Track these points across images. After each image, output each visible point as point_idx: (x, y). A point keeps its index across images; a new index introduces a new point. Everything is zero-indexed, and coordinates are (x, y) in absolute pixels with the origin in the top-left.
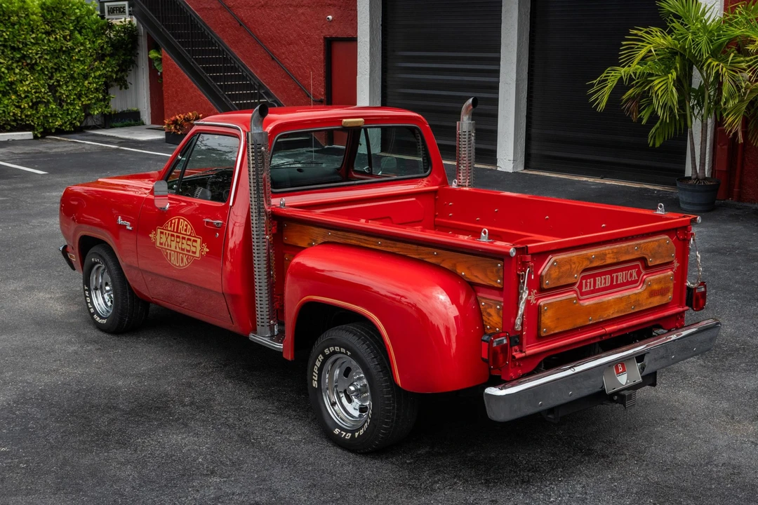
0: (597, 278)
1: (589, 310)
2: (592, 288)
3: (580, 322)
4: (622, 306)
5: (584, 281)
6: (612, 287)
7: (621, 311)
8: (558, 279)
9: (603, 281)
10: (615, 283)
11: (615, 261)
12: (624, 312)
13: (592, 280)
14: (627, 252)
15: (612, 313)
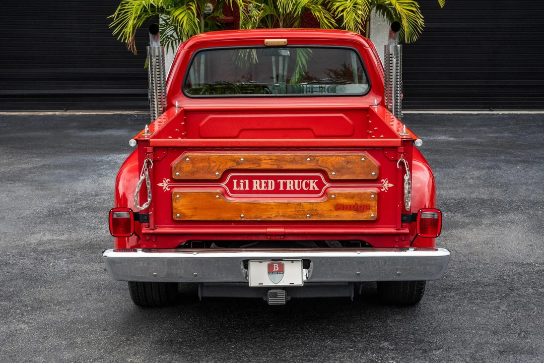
0: (254, 181)
1: (238, 208)
2: (247, 188)
3: (226, 216)
4: (291, 211)
5: (235, 181)
6: (277, 191)
7: (289, 216)
8: (193, 173)
9: (263, 185)
10: (282, 188)
11: (275, 167)
12: (295, 217)
13: (247, 181)
14: (293, 161)
15: (273, 216)
